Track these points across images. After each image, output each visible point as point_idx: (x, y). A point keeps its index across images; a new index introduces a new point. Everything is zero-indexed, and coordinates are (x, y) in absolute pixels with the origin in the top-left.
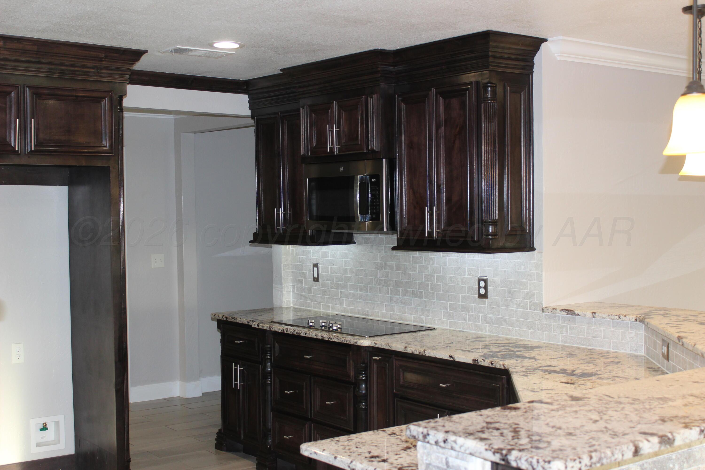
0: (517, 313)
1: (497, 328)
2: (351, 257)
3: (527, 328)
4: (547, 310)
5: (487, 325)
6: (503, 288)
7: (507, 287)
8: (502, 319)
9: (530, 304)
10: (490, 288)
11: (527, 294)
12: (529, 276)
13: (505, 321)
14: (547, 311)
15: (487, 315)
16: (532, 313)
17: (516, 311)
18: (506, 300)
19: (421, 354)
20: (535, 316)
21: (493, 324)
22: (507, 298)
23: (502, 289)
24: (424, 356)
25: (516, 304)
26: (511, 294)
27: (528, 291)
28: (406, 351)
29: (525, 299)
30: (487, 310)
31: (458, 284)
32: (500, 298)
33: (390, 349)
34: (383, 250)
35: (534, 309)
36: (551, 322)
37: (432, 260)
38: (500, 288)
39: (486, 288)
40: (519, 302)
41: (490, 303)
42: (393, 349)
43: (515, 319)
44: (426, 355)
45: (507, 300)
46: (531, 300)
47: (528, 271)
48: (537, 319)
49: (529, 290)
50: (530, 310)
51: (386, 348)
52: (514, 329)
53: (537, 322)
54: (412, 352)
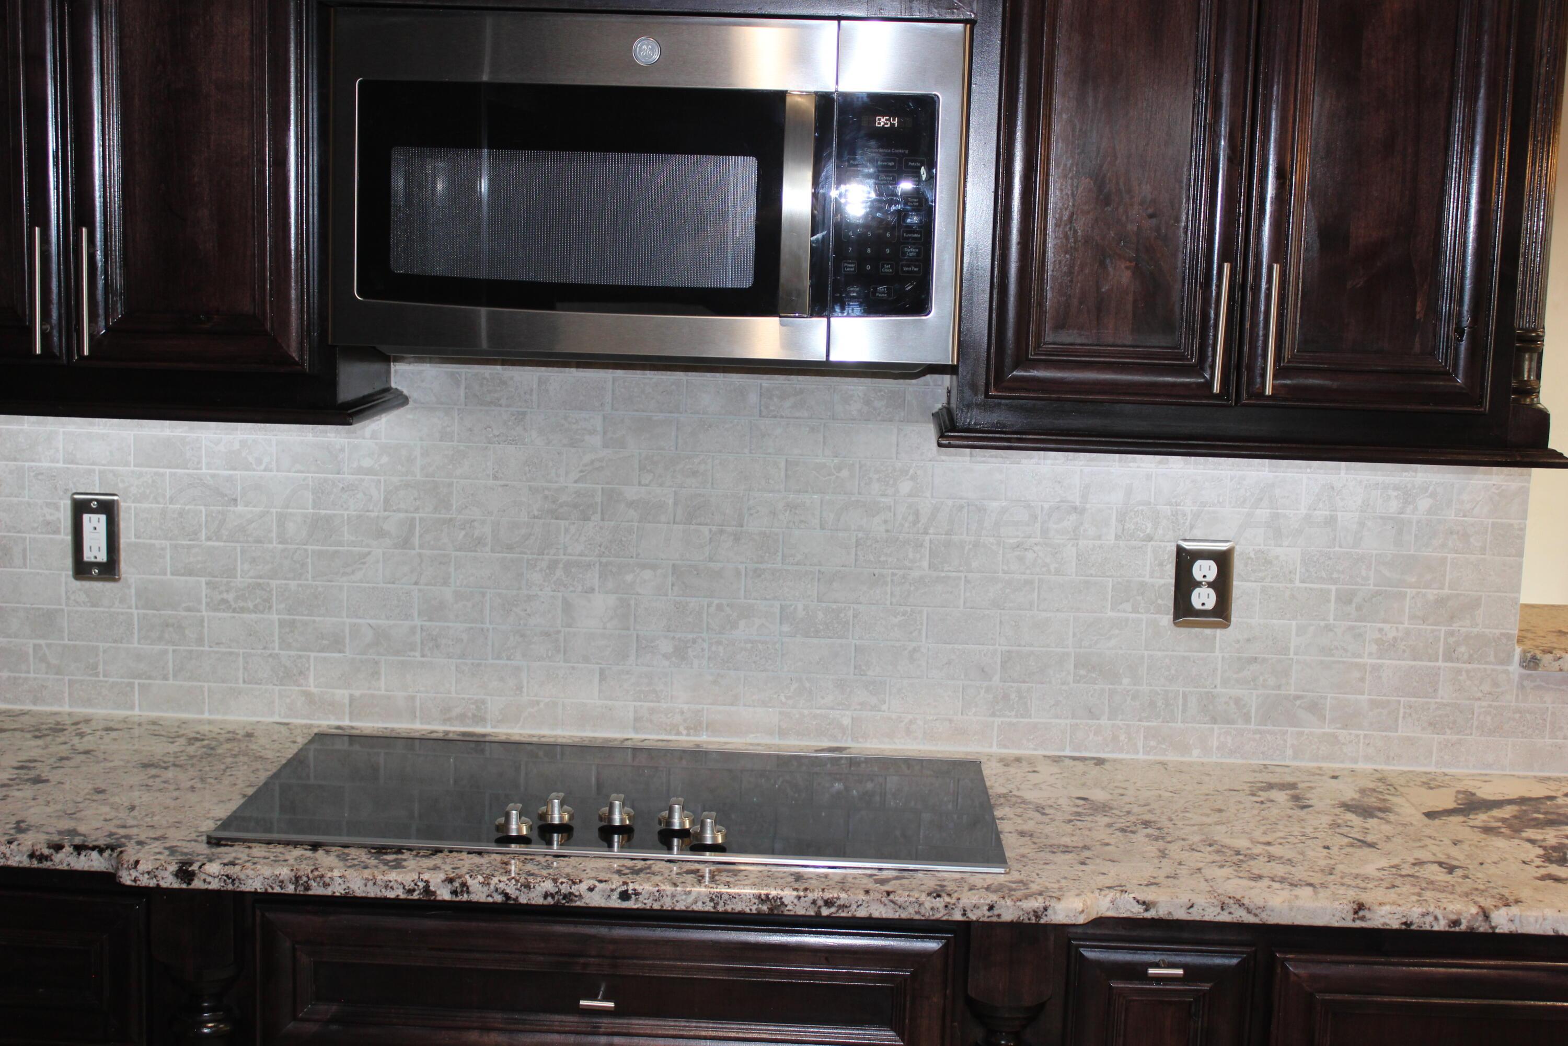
0: (1380, 677)
1: (1269, 737)
2: (367, 463)
3: (1423, 729)
4: (1555, 660)
5: (1216, 726)
6: (1312, 586)
7: (1335, 581)
8: (1298, 702)
9: (1451, 640)
10: (1239, 586)
11: (1441, 602)
12: (1455, 536)
13: (1314, 708)
14: (1557, 664)
15: (1218, 690)
16: (1459, 671)
17: (1376, 668)
18: (1329, 628)
19: (1463, 927)
20: (1468, 683)
21: (1247, 720)
22: (1332, 621)
23: (1306, 588)
24: (1484, 935)
25: (1378, 642)
26: (1354, 605)
27: (1446, 591)
28: (1359, 924)
29: (1424, 620)
30: (1219, 672)
31: (1058, 572)
32: (1294, 623)
33: (1251, 919)
34: (593, 432)
35: (1471, 656)
36: (1545, 702)
37: (914, 478)
38: (1298, 584)
39: (1222, 585)
40: (1391, 635)
41: (1238, 642)
42: (1273, 920)
43: (1366, 697)
44: (1497, 931)
45: (1331, 630)
46: (1454, 625)
47: (1453, 517)
48: (1480, 695)
49: (1450, 588)
50: (1445, 660)
51: (1224, 917)
52: (1357, 736)
53: (1477, 704)
54: (1405, 923)
